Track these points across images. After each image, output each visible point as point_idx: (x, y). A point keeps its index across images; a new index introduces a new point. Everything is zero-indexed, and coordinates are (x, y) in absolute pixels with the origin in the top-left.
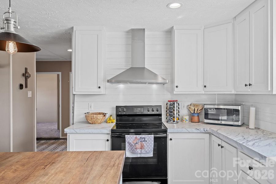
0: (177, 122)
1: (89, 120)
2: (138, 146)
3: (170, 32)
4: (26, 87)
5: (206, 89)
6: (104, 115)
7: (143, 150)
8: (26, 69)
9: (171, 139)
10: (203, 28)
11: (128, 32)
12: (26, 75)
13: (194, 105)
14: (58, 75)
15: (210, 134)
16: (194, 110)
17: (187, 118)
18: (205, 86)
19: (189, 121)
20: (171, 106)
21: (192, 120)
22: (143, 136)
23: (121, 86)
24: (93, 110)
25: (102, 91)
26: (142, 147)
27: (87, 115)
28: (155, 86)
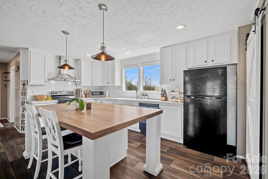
16: (87, 92)
18: (92, 83)
23: (53, 82)
25: (47, 84)
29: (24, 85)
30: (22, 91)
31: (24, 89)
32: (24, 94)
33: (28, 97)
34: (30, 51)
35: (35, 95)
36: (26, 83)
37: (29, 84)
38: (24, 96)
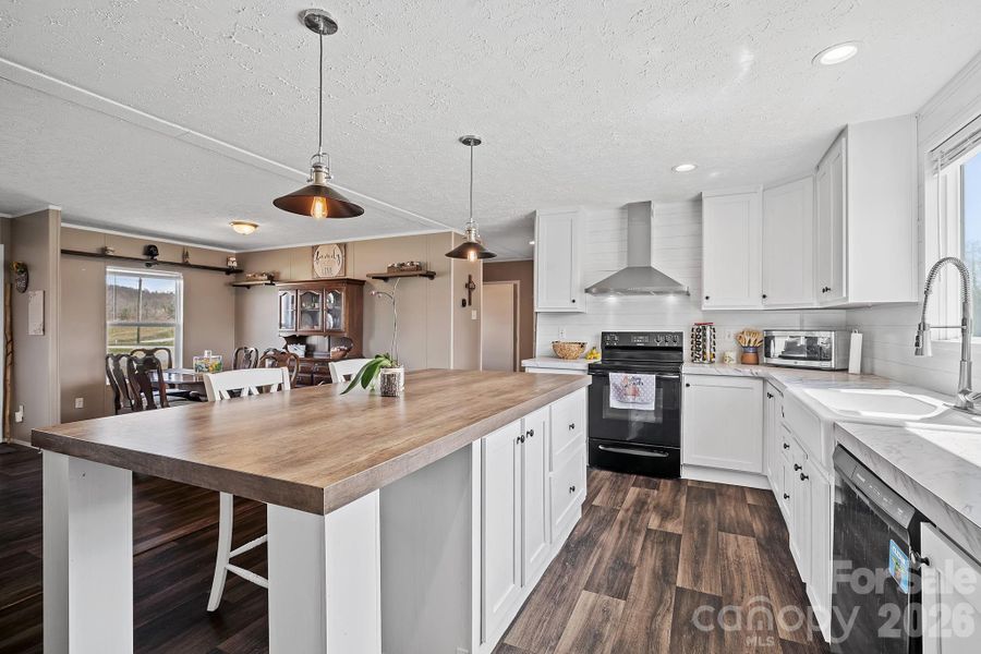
0: (711, 362)
1: (559, 353)
2: (630, 390)
3: (698, 201)
4: (470, 304)
5: (767, 301)
6: (583, 345)
7: (637, 398)
8: (470, 277)
9: (688, 385)
10: (762, 188)
11: (623, 208)
12: (470, 287)
13: (750, 333)
14: (515, 286)
15: (764, 380)
16: (750, 342)
17: (733, 355)
18: (764, 296)
19: (738, 363)
20: (700, 332)
21: (743, 361)
22: (638, 375)
23: (612, 300)
24: (565, 338)
25: (578, 307)
26: (635, 393)
27: (555, 345)
28: (671, 299)
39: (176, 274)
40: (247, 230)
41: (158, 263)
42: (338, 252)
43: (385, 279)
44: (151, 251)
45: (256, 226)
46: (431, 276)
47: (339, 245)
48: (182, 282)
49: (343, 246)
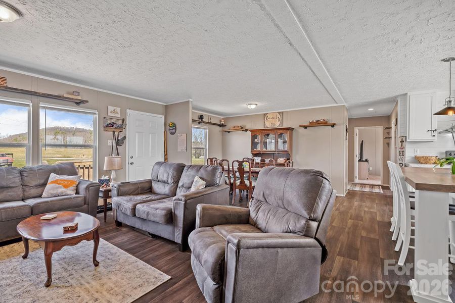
24: (419, 154)
25: (436, 139)
29: (402, 142)
30: (400, 150)
31: (402, 147)
32: (402, 153)
33: (407, 159)
34: (409, 96)
35: (417, 156)
36: (404, 140)
37: (408, 140)
38: (402, 156)
39: (206, 127)
40: (253, 107)
41: (204, 122)
42: (278, 116)
43: (306, 127)
44: (201, 117)
45: (256, 105)
46: (333, 126)
47: (279, 113)
48: (208, 130)
49: (281, 113)
